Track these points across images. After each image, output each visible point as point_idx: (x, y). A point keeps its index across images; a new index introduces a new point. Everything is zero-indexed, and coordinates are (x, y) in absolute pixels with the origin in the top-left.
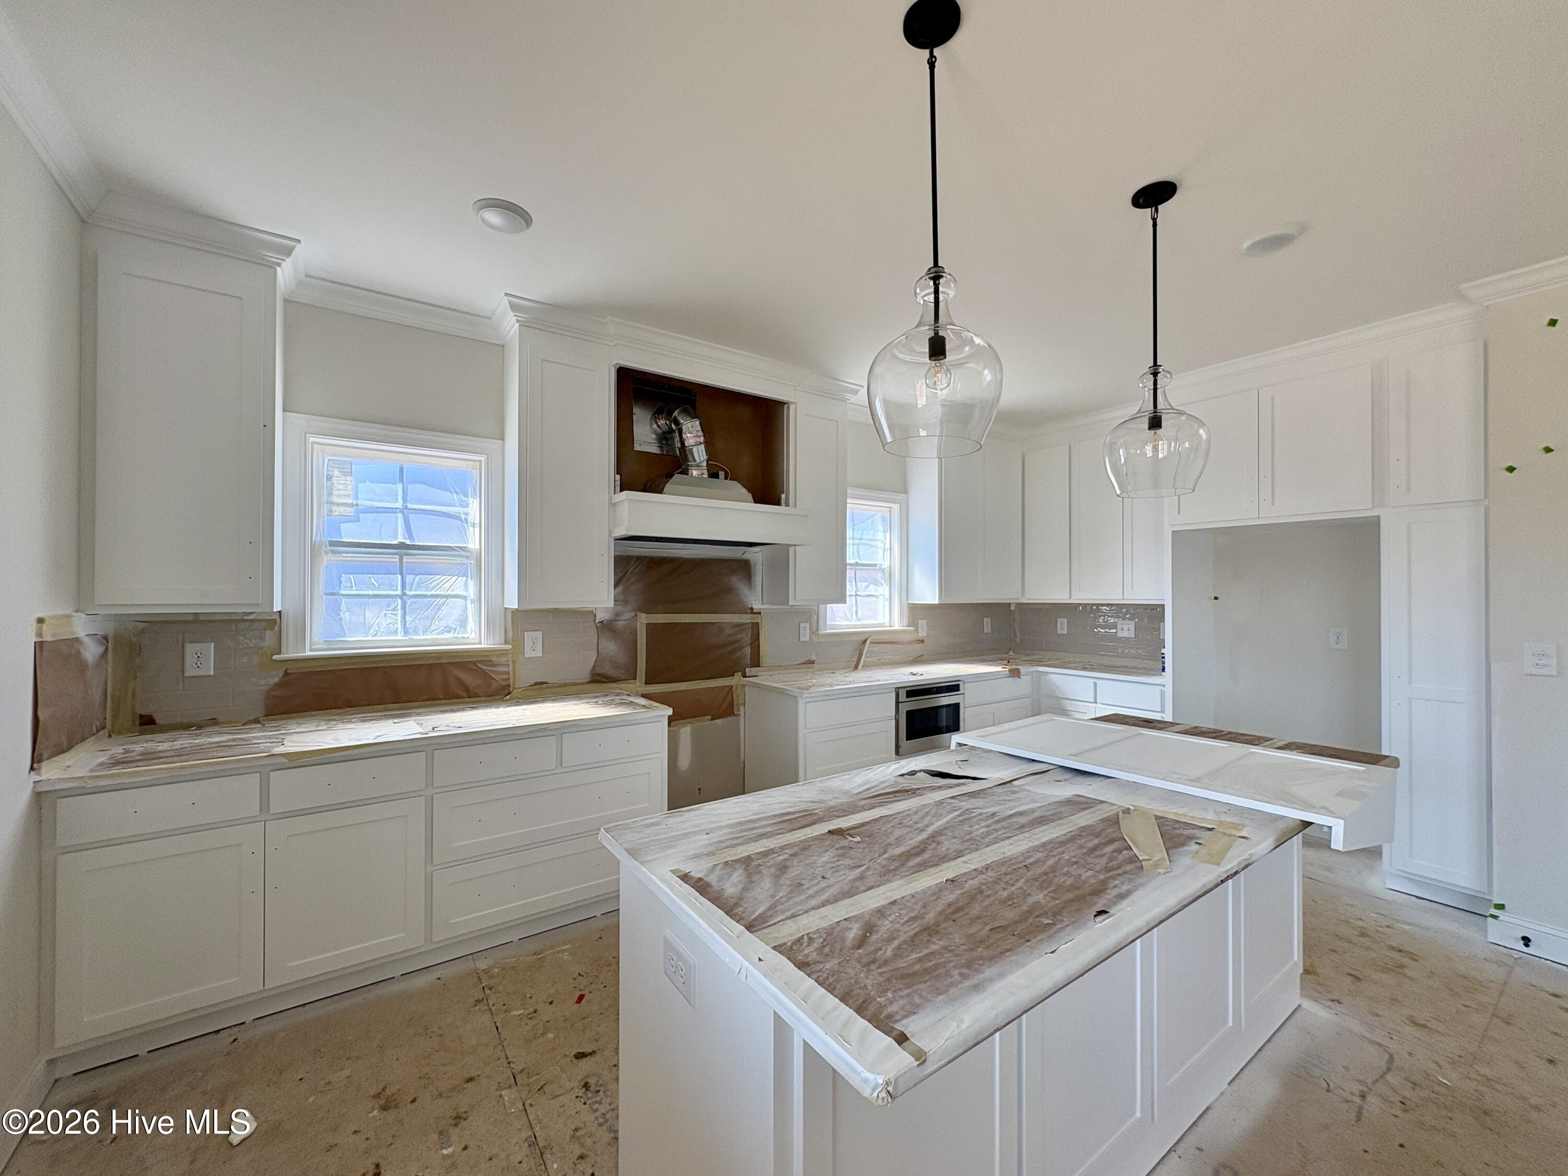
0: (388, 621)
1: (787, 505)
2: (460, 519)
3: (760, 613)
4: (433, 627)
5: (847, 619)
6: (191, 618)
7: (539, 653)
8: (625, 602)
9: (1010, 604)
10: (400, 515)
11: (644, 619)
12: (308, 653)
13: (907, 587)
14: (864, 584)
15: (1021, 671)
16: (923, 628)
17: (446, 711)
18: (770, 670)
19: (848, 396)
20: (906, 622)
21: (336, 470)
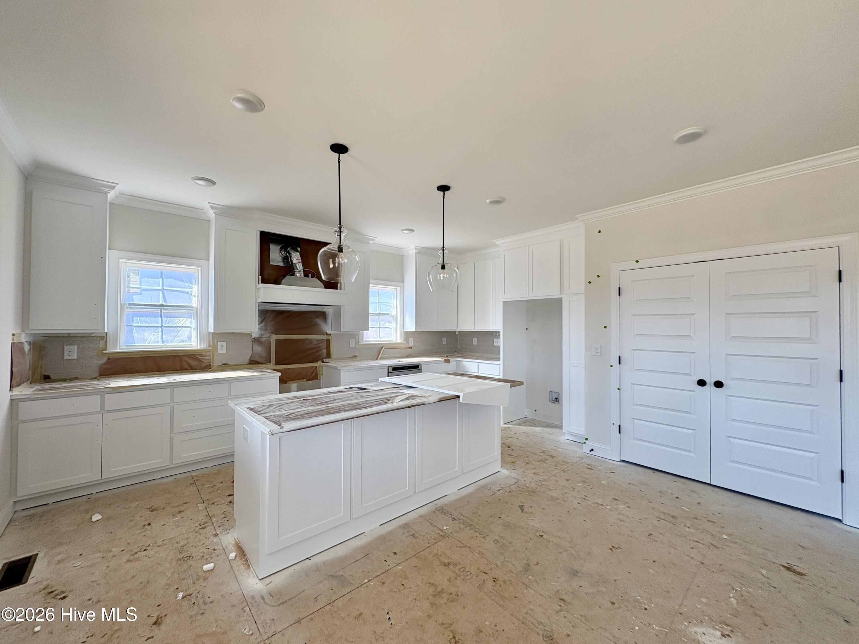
0: (155, 337)
1: (340, 289)
2: (188, 293)
3: (330, 335)
4: (175, 340)
5: (374, 338)
6: (66, 335)
7: (225, 351)
8: (266, 330)
9: (455, 332)
10: (161, 292)
11: (274, 337)
12: (118, 350)
13: (403, 325)
14: (383, 322)
15: (450, 360)
16: (411, 342)
17: (181, 375)
18: (335, 360)
19: (371, 242)
20: (403, 339)
21: (132, 273)
